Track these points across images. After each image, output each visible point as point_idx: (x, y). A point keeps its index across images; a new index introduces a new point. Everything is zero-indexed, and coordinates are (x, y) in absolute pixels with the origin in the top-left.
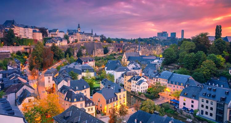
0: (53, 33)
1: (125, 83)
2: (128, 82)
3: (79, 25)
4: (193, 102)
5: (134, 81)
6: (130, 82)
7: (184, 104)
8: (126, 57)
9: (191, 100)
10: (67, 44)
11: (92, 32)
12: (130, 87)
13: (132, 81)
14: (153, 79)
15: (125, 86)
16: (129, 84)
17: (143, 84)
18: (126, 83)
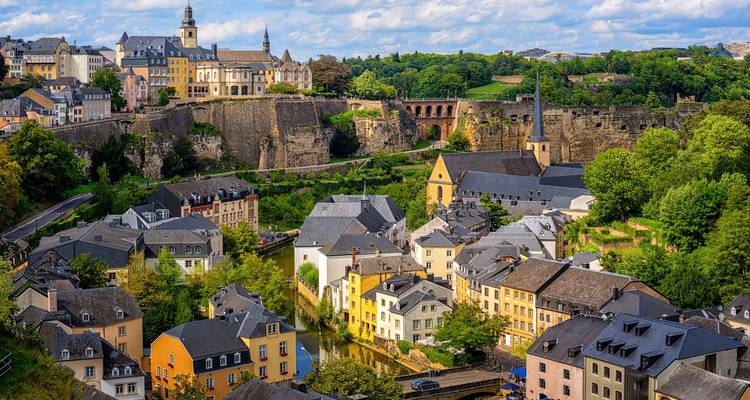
0: (35, 59)
1: (353, 303)
2: (364, 300)
3: (189, 11)
4: (567, 374)
5: (388, 299)
6: (370, 302)
7: (542, 384)
8: (447, 178)
9: (562, 367)
10: (108, 113)
11: (267, 44)
12: (371, 323)
13: (379, 296)
14: (483, 287)
15: (353, 317)
16: (367, 306)
17: (424, 308)
18: (357, 304)
